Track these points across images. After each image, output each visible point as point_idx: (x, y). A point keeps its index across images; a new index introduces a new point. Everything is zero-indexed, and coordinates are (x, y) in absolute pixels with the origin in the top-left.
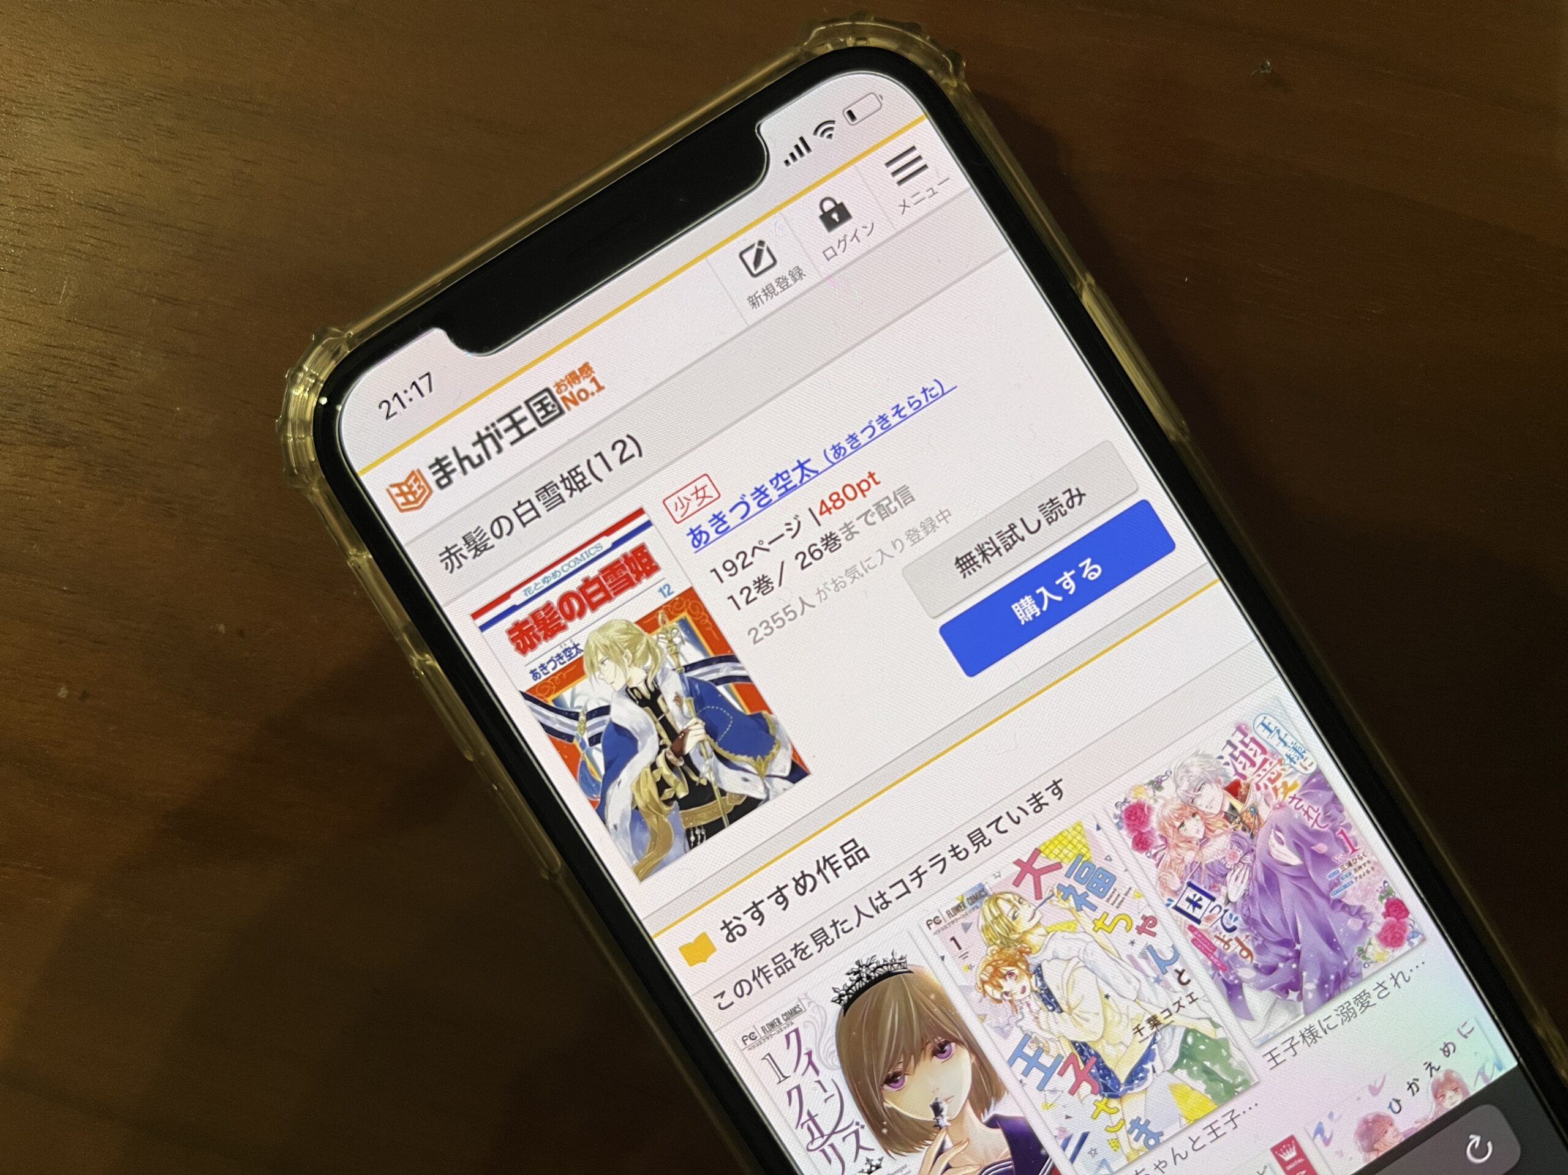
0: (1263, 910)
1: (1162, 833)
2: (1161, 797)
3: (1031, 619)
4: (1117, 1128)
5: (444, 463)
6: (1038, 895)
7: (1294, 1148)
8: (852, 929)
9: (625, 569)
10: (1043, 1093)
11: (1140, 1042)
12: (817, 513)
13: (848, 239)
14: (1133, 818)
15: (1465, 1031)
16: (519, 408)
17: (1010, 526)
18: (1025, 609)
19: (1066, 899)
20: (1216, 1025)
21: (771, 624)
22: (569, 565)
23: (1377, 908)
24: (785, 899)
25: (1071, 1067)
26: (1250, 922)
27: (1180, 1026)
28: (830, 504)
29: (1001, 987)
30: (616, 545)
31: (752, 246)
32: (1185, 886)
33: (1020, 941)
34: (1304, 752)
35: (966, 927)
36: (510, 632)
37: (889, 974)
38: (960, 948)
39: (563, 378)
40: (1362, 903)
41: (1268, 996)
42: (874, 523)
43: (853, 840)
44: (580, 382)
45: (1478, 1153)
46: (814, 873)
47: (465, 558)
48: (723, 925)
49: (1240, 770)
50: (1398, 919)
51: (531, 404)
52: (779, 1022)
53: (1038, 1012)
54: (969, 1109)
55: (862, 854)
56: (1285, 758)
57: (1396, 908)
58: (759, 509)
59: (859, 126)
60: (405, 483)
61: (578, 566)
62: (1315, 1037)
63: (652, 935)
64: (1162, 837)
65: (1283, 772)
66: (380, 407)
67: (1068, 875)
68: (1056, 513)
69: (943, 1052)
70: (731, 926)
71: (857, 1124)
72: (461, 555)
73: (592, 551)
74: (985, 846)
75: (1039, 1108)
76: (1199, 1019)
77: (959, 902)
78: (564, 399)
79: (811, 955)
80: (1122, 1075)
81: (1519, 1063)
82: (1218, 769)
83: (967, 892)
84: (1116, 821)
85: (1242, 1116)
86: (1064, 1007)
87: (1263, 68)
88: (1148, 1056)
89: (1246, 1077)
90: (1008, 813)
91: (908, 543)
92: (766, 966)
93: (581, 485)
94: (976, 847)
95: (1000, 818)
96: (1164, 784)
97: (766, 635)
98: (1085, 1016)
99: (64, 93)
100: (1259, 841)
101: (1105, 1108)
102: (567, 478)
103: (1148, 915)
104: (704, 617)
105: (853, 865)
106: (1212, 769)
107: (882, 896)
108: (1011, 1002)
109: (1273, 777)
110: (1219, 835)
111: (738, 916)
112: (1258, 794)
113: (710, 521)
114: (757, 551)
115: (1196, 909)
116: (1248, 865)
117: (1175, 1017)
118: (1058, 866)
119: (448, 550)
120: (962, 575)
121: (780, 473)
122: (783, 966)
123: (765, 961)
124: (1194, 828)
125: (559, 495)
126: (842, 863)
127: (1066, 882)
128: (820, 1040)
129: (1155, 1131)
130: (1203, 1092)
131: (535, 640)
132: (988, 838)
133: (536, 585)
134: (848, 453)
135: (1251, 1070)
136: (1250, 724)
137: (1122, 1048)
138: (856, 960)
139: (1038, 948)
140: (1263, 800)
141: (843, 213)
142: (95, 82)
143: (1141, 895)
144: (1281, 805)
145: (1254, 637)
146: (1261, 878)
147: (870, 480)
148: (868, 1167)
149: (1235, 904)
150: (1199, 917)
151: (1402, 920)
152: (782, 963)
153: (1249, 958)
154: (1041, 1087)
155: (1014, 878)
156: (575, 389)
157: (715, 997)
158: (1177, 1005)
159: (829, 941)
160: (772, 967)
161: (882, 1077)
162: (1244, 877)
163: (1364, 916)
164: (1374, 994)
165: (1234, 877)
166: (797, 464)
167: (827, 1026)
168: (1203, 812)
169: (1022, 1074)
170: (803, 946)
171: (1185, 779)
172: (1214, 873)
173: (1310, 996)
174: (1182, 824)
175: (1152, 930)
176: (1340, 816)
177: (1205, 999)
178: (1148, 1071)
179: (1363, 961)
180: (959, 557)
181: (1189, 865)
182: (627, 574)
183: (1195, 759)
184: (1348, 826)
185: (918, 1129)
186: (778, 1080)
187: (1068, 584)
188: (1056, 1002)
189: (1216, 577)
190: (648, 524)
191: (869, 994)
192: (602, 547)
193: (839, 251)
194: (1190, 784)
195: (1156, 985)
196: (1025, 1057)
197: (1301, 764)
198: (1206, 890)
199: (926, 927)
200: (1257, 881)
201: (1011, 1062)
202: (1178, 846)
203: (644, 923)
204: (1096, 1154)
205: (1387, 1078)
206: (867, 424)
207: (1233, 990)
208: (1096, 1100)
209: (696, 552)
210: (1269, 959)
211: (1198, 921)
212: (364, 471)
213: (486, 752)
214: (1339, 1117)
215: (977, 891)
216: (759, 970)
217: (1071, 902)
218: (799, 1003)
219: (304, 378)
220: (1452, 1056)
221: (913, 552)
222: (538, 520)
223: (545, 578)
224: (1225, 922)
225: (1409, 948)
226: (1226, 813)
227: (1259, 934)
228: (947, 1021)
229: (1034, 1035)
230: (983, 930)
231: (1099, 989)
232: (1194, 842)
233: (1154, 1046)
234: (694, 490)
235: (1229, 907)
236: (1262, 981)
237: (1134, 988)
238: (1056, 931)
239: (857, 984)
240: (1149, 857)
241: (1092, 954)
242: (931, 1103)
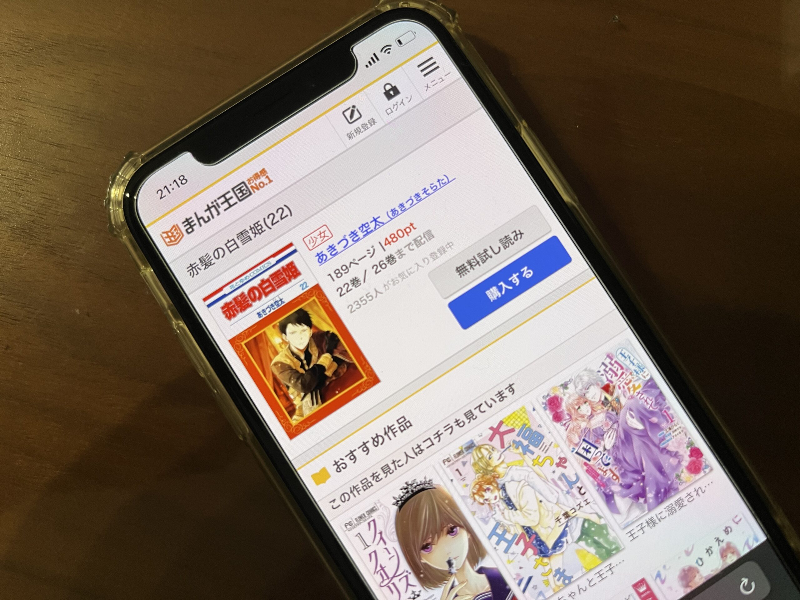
0: (624, 453)
1: (568, 412)
2: (567, 393)
3: (496, 299)
4: (548, 574)
5: (190, 221)
6: (502, 446)
7: (645, 585)
8: (403, 465)
9: (282, 275)
10: (507, 554)
11: (560, 526)
12: (383, 245)
13: (398, 104)
14: (552, 404)
15: (737, 520)
16: (229, 192)
17: (484, 250)
18: (493, 294)
19: (517, 448)
20: (600, 517)
21: (360, 303)
22: (253, 273)
23: (685, 452)
24: (368, 449)
26: (617, 460)
27: (581, 518)
28: (390, 240)
29: (483, 496)
30: (278, 262)
31: (349, 109)
32: (582, 441)
33: (493, 471)
34: (644, 368)
35: (464, 464)
36: (222, 308)
37: (423, 489)
38: (461, 475)
39: (252, 176)
41: (628, 501)
42: (413, 250)
43: (403, 417)
45: (747, 589)
46: (383, 434)
47: (200, 269)
48: (334, 463)
49: (609, 378)
50: (697, 458)
51: (235, 190)
52: (364, 516)
53: (504, 510)
54: (467, 563)
55: (408, 424)
56: (634, 371)
57: (696, 453)
58: (353, 243)
59: (403, 48)
60: (170, 231)
61: (258, 273)
62: (654, 523)
63: (296, 468)
64: (568, 414)
65: (633, 379)
66: (157, 193)
67: (518, 435)
68: (508, 243)
69: (453, 532)
70: (339, 464)
71: (407, 572)
72: (198, 268)
73: (266, 266)
74: (474, 419)
75: (505, 563)
76: (591, 513)
77: (459, 450)
79: (381, 479)
80: (550, 544)
81: (767, 539)
82: (597, 378)
83: (465, 445)
84: (544, 406)
85: (616, 567)
86: (518, 507)
87: (614, 19)
88: (564, 534)
89: (618, 546)
90: (486, 402)
91: (431, 260)
92: (358, 485)
93: (260, 231)
94: (468, 420)
95: (481, 404)
96: (569, 386)
97: (357, 308)
98: (529, 512)
99: (8, 44)
100: (621, 415)
101: (542, 564)
102: (253, 228)
103: (562, 456)
104: (324, 300)
105: (403, 430)
106: (594, 378)
107: (419, 447)
108: (489, 504)
109: (627, 382)
110: (600, 413)
111: (342, 458)
112: (620, 391)
113: (328, 249)
114: (352, 265)
115: (588, 454)
116: (616, 429)
117: (578, 512)
118: (512, 430)
119: (191, 265)
120: (459, 276)
121: (364, 223)
122: (367, 485)
123: (357, 482)
124: (585, 409)
125: (249, 236)
126: (397, 429)
127: (518, 439)
128: (387, 525)
129: (568, 575)
130: (594, 554)
131: (236, 312)
132: (475, 415)
133: (236, 283)
134: (399, 213)
135: (620, 543)
136: (614, 354)
137: (550, 530)
138: (406, 481)
139: (503, 475)
140: (622, 394)
141: (396, 91)
142: (23, 38)
143: (558, 446)
144: (632, 397)
145: (615, 307)
146: (623, 436)
147: (411, 227)
148: (413, 595)
149: (609, 450)
150: (589, 458)
151: (699, 459)
153: (617, 480)
154: (506, 551)
155: (489, 436)
156: (258, 182)
157: (331, 502)
158: (579, 506)
160: (360, 485)
161: (420, 546)
162: (613, 436)
163: (679, 457)
164: (686, 500)
165: (608, 436)
167: (391, 517)
168: (590, 401)
169: (496, 544)
170: (377, 474)
171: (580, 384)
172: (597, 433)
173: (651, 501)
174: (579, 408)
175: (565, 465)
176: (664, 403)
177: (594, 502)
178: (563, 542)
179: (679, 482)
180: (458, 266)
181: (583, 430)
182: (284, 278)
183: (585, 373)
184: (669, 408)
185: (440, 574)
186: (364, 548)
187: (515, 280)
188: (513, 505)
189: (593, 276)
190: (295, 251)
191: (413, 500)
192: (271, 263)
193: (394, 110)
194: (583, 386)
195: (567, 495)
196: (497, 535)
197: (642, 375)
198: (593, 443)
199: (442, 464)
200: (621, 439)
201: (490, 537)
202: (577, 419)
203: (292, 462)
204: (536, 588)
205: (695, 545)
206: (409, 198)
207: (609, 498)
209: (320, 265)
210: (628, 480)
211: (589, 460)
212: (149, 226)
213: (211, 373)
214: (669, 568)
215: (469, 444)
216: (354, 487)
217: (520, 450)
218: (375, 505)
219: (119, 179)
220: (730, 534)
221: (434, 264)
222: (238, 249)
223: (241, 280)
224: (604, 460)
225: (704, 474)
226: (603, 402)
227: (622, 467)
228: (454, 515)
229: (502, 523)
230: (473, 465)
231: (536, 497)
232: (586, 417)
233: (567, 529)
234: (319, 233)
235: (605, 452)
236: (624, 493)
237: (556, 496)
238: (513, 466)
239: (406, 495)
240: (562, 425)
241: (532, 478)
242: (447, 559)
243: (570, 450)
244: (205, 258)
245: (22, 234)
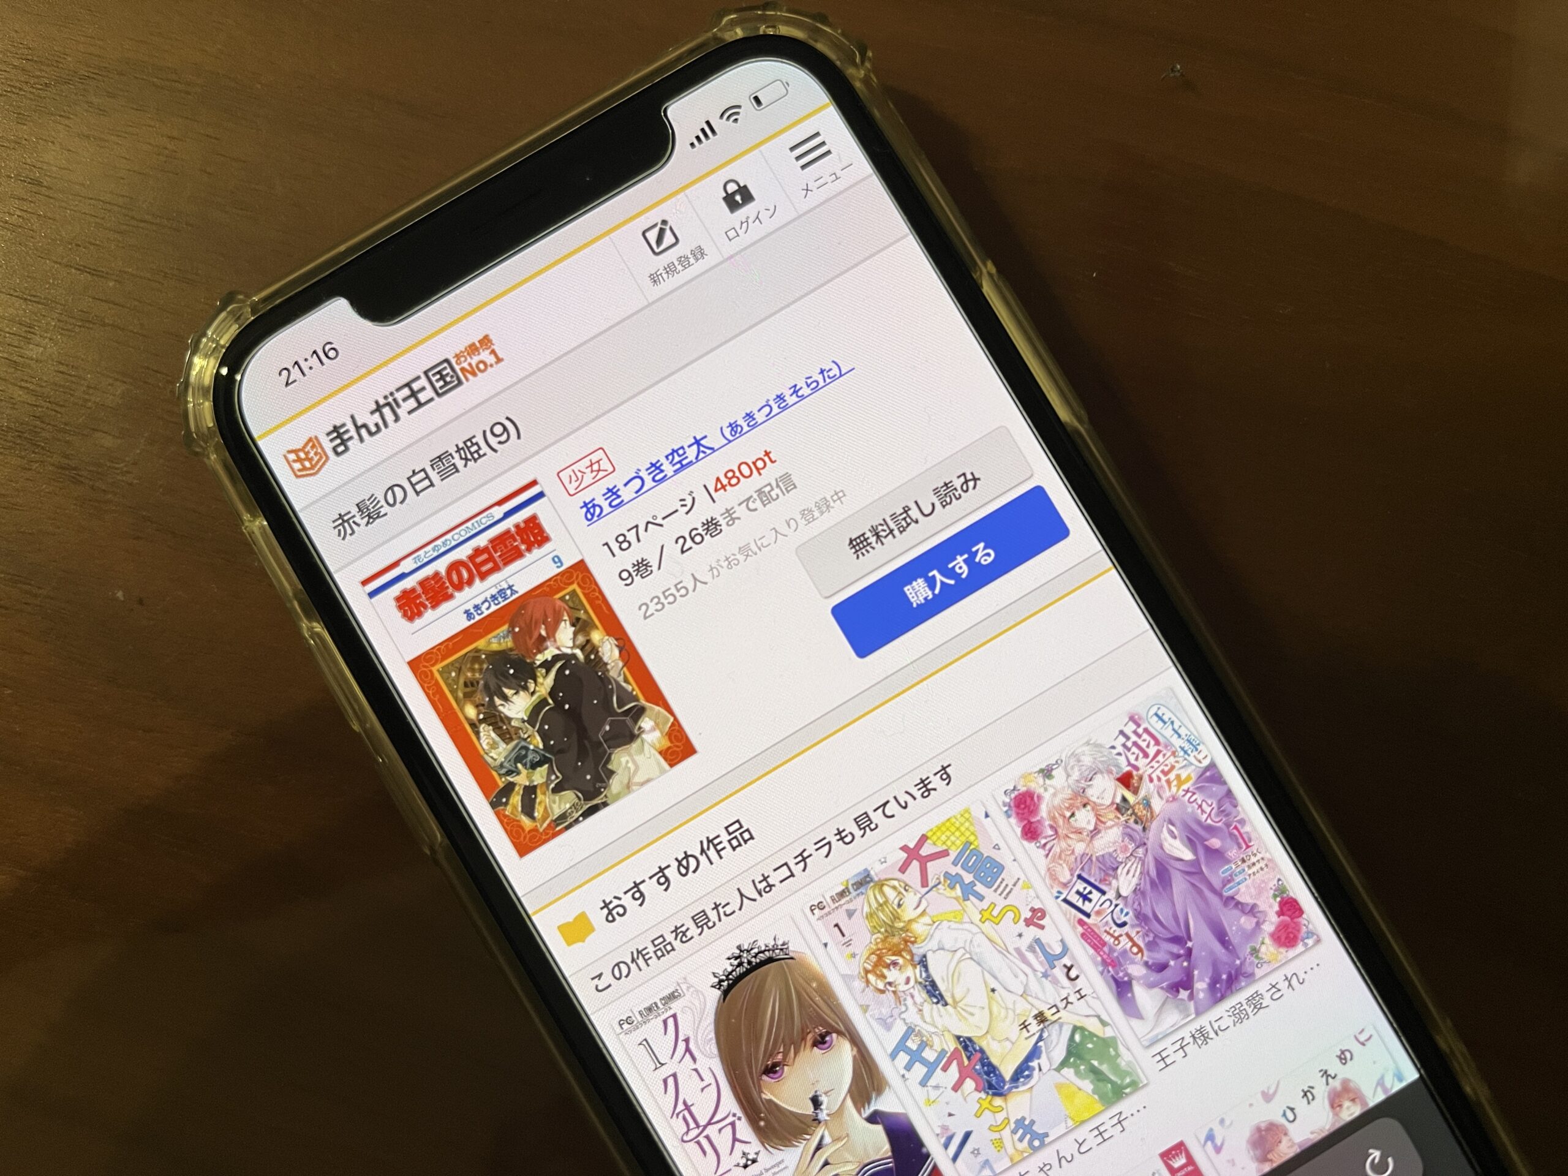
0: (1155, 905)
1: (1052, 823)
2: (1050, 786)
3: (923, 601)
4: (1001, 1127)
5: (342, 431)
6: (924, 883)
7: (1183, 1155)
8: (734, 912)
9: (515, 540)
10: (925, 1089)
11: (1026, 1039)
12: (712, 490)
13: (750, 221)
14: (1023, 806)
15: (1362, 1038)
16: (418, 378)
17: (904, 508)
18: (918, 592)
19: (952, 888)
20: (1104, 1023)
21: (663, 600)
22: (461, 533)
23: (1271, 906)
24: (667, 879)
25: (955, 1063)
26: (1141, 917)
27: (1068, 1024)
28: (725, 481)
29: (885, 977)
30: (508, 514)
31: (655, 225)
32: (1075, 878)
33: (905, 929)
34: (1199, 744)
35: (850, 914)
36: (397, 599)
37: (770, 960)
38: (843, 935)
40: (1255, 901)
41: (1158, 995)
42: (755, 510)
43: (738, 821)
44: (479, 354)
45: (1380, 1168)
46: (697, 853)
47: (358, 525)
48: (603, 905)
49: (1133, 761)
50: (1292, 919)
51: (430, 374)
52: (657, 1006)
53: (922, 1005)
54: (849, 1103)
55: (746, 836)
56: (1179, 750)
57: (1290, 907)
58: (655, 484)
59: (764, 112)
60: (302, 450)
61: (468, 535)
62: (1206, 1038)
63: (530, 912)
64: (1051, 827)
65: (1176, 765)
67: (955, 863)
68: (950, 496)
69: (824, 1043)
70: (611, 907)
71: (734, 1115)
72: (354, 522)
73: (484, 521)
74: (872, 830)
75: (922, 1105)
76: (1087, 1016)
77: (842, 888)
78: (463, 370)
79: (692, 938)
80: (1007, 1072)
81: (1421, 1076)
82: (1109, 759)
83: (852, 878)
84: (1005, 809)
85: (1131, 1119)
86: (949, 1000)
87: (1172, 71)
88: (1034, 1053)
89: (1136, 1079)
90: (895, 798)
91: (802, 522)
92: (646, 948)
93: (476, 456)
94: (863, 831)
95: (888, 802)
96: (1054, 773)
97: (657, 610)
98: (970, 1009)
100: (1151, 834)
101: (989, 1106)
102: (463, 448)
103: (1036, 907)
104: (594, 590)
105: (737, 846)
106: (1104, 759)
107: (765, 879)
108: (894, 992)
109: (1166, 769)
110: (1111, 827)
111: (617, 895)
112: (1151, 786)
113: (604, 495)
114: (650, 526)
115: (1087, 903)
116: (1140, 858)
117: (1062, 1013)
118: (944, 854)
119: (341, 516)
120: (855, 556)
121: (675, 449)
122: (663, 948)
123: (644, 943)
124: (1085, 819)
125: (454, 464)
126: (726, 844)
127: (953, 870)
128: (699, 1024)
129: (1040, 1131)
130: (1090, 1092)
131: (422, 608)
132: (875, 821)
133: (426, 553)
134: (744, 431)
135: (1139, 1070)
136: (1144, 716)
137: (1008, 1044)
138: (738, 944)
139: (923, 938)
140: (1156, 795)
141: (746, 196)
142: (31, 60)
143: (1029, 886)
144: (1174, 798)
145: (1148, 626)
146: (1153, 873)
147: (766, 459)
148: (744, 1161)
149: (1126, 898)
150: (1088, 910)
151: (1296, 920)
152: (661, 946)
153: (1140, 955)
154: (923, 1083)
155: (901, 863)
156: (474, 361)
157: (593, 979)
159: (710, 924)
160: (651, 949)
161: (761, 1067)
162: (1136, 871)
163: (1258, 915)
164: (1267, 996)
165: (1125, 870)
166: (693, 441)
167: (707, 1010)
168: (1094, 803)
169: (905, 1068)
170: (683, 929)
171: (1076, 769)
172: (1104, 865)
173: (1201, 995)
174: (1073, 815)
175: (1041, 922)
176: (1233, 810)
177: (1094, 995)
178: (1033, 1069)
179: (1256, 961)
180: (853, 538)
181: (1079, 859)
182: (518, 545)
183: (1086, 748)
184: (1242, 822)
185: (797, 1123)
186: (654, 1068)
187: (960, 568)
188: (940, 994)
189: (1111, 565)
190: (541, 495)
191: (750, 980)
192: (492, 517)
193: (741, 232)
194: (1081, 774)
195: (1043, 979)
196: (908, 1051)
197: (1195, 757)
198: (1097, 883)
199: (809, 913)
200: (1149, 877)
201: (893, 1056)
202: (1068, 837)
203: (523, 900)
204: (979, 1154)
205: (1282, 1083)
206: (764, 403)
207: (1122, 988)
208: (980, 1098)
209: (589, 525)
210: (1160, 956)
211: (1088, 915)
212: (261, 437)
213: (372, 724)
214: (1231, 1124)
215: (862, 876)
216: (639, 952)
217: (958, 891)
218: (678, 988)
219: (206, 344)
220: (1349, 1063)
221: (807, 532)
222: (431, 488)
223: (436, 546)
224: (1115, 917)
225: (1303, 949)
226: (1118, 804)
227: (1150, 930)
228: (828, 1011)
229: (917, 1028)
230: (867, 917)
231: (985, 982)
232: (1085, 834)
233: (1041, 1044)
234: (589, 464)
235: (1118, 902)
236: (1152, 979)
237: (1022, 983)
238: (942, 921)
239: (738, 969)
240: (1038, 847)
241: (979, 946)
242: (810, 1096)
243: (1052, 893)
244: (368, 503)
245: (18, 442)
